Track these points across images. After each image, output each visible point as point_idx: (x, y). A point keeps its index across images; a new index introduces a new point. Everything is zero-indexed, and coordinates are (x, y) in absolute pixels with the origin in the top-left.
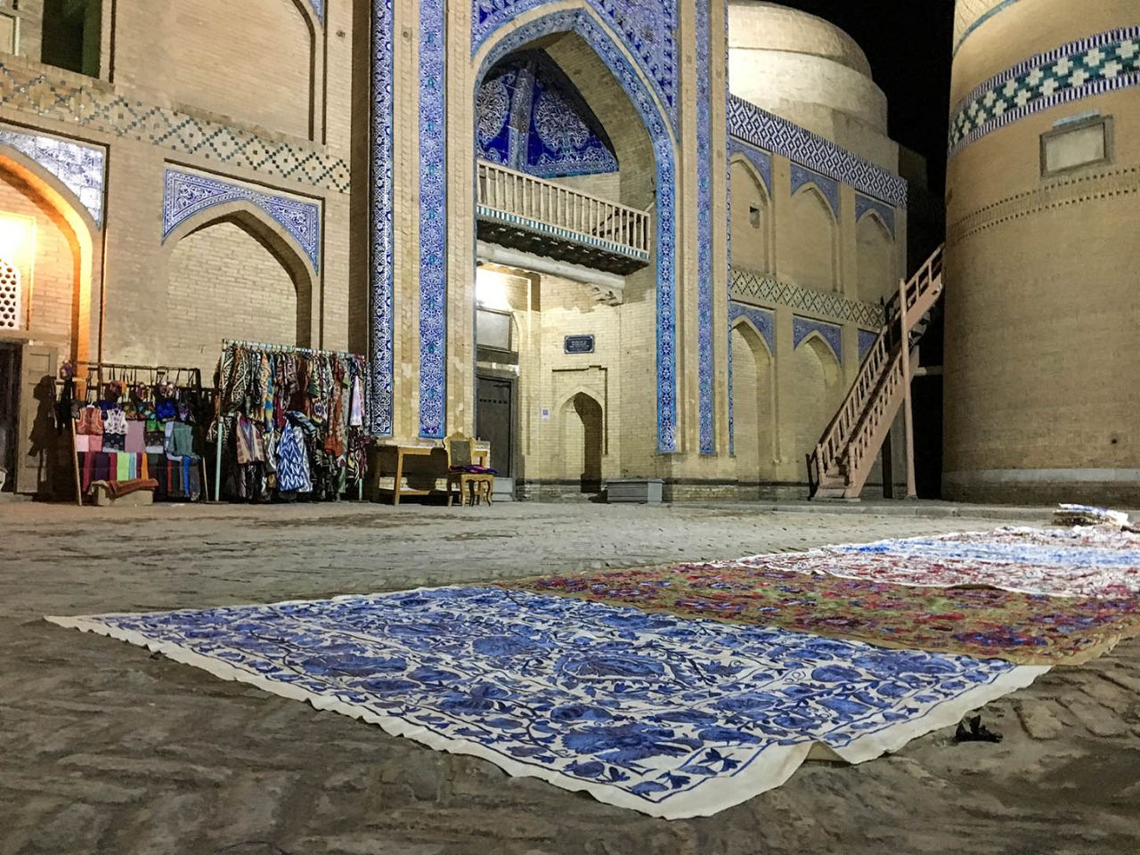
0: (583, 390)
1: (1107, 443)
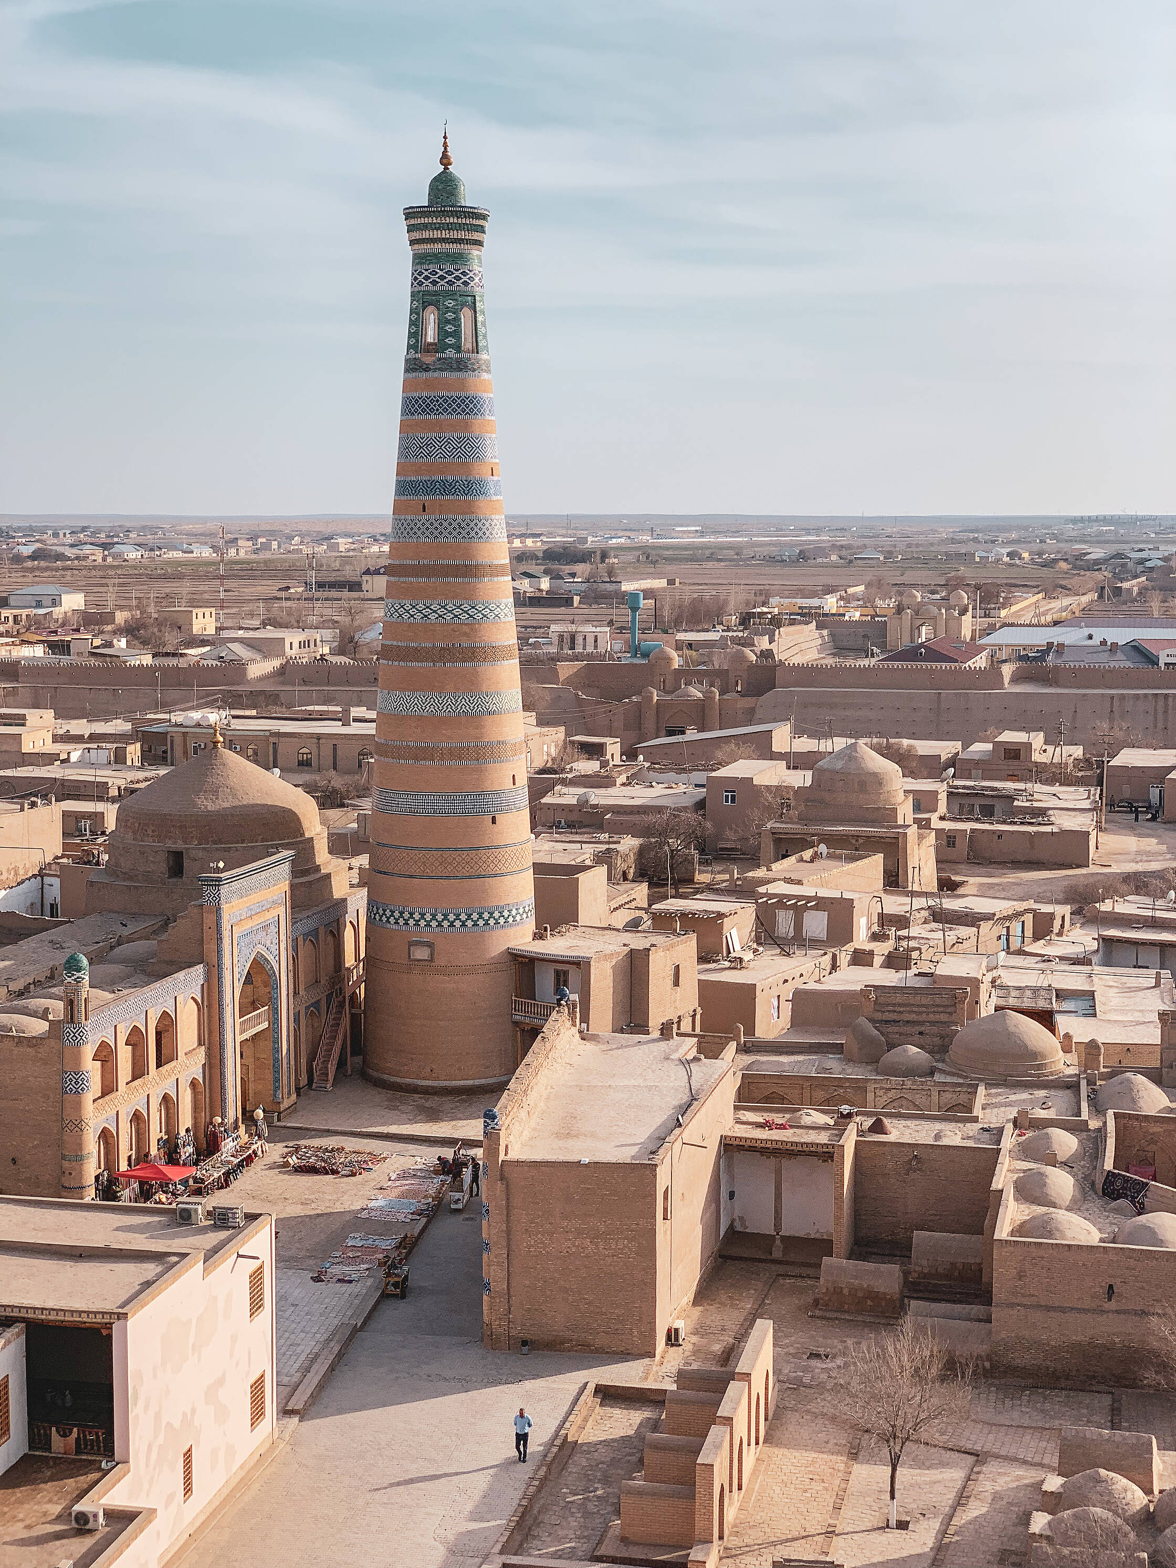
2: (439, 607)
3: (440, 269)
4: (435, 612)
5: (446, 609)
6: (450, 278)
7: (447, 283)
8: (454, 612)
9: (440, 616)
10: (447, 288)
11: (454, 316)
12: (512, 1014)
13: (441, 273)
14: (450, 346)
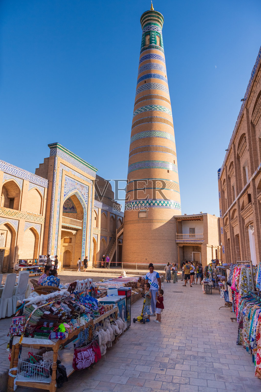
0: (68, 249)
1: (145, 259)
2: (150, 107)
3: (150, 26)
4: (148, 108)
5: (152, 107)
6: (153, 28)
7: (152, 29)
8: (155, 108)
9: (150, 109)
10: (152, 30)
11: (154, 36)
12: (176, 240)
13: (151, 27)
14: (153, 43)
